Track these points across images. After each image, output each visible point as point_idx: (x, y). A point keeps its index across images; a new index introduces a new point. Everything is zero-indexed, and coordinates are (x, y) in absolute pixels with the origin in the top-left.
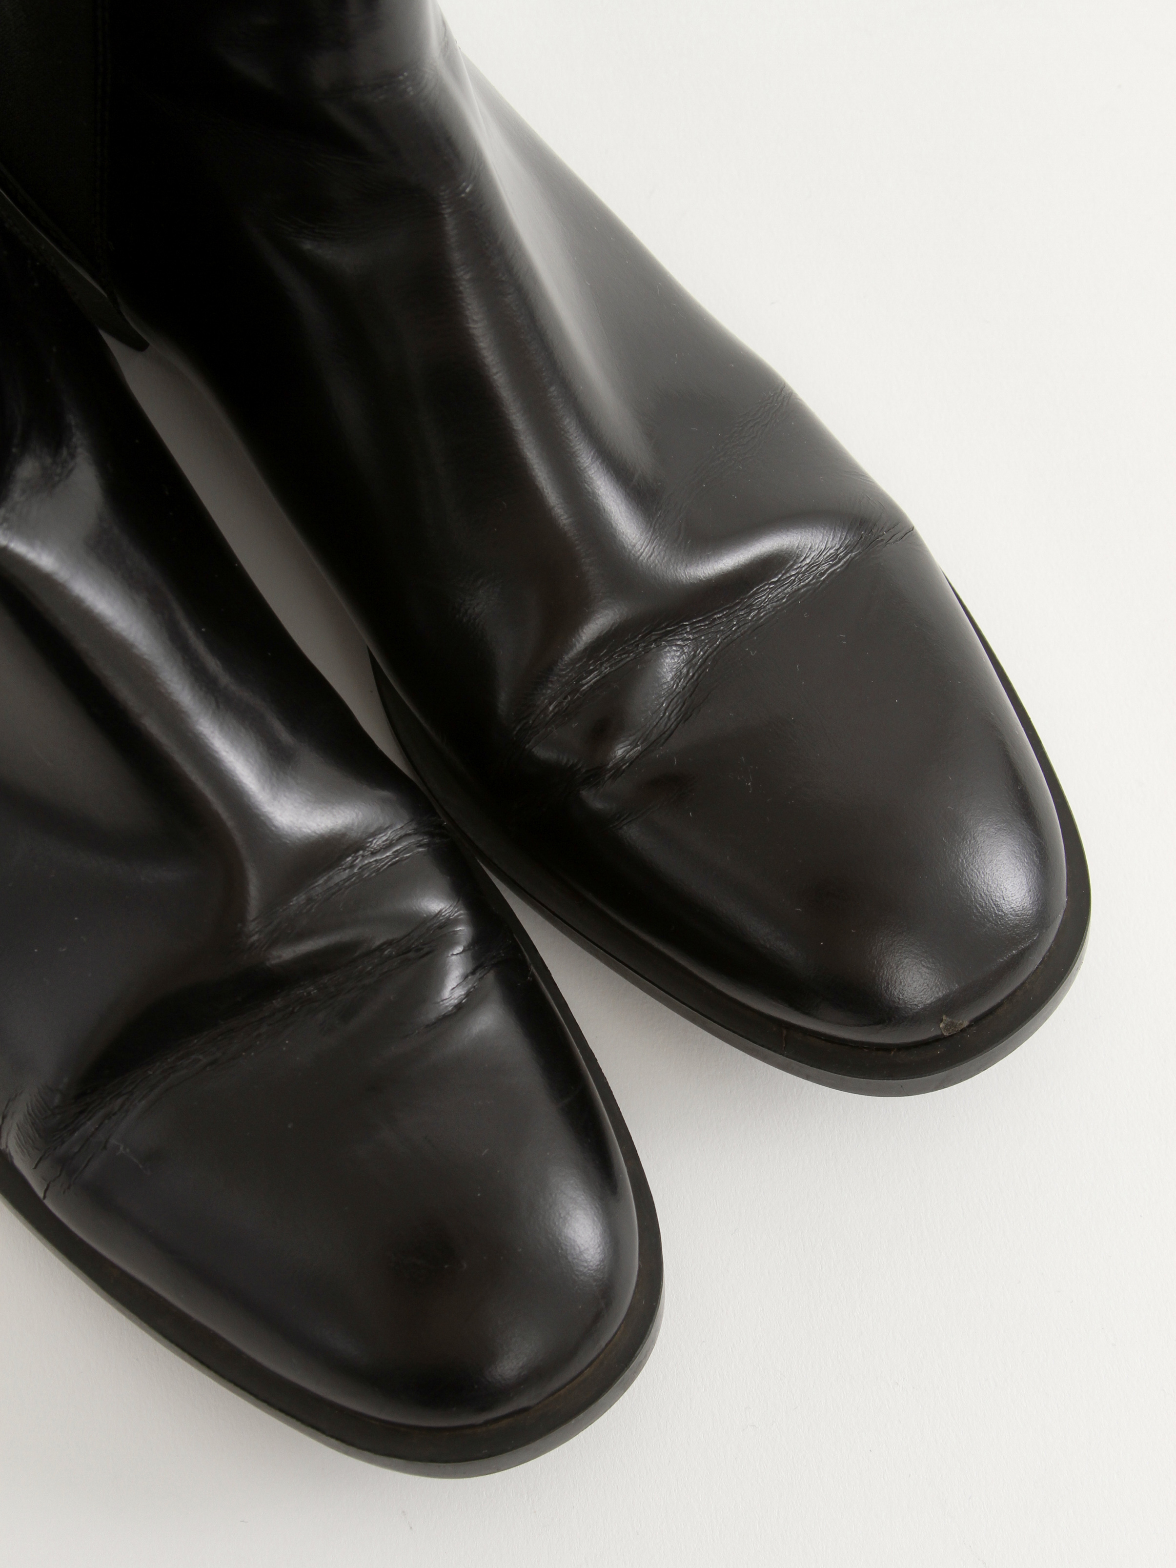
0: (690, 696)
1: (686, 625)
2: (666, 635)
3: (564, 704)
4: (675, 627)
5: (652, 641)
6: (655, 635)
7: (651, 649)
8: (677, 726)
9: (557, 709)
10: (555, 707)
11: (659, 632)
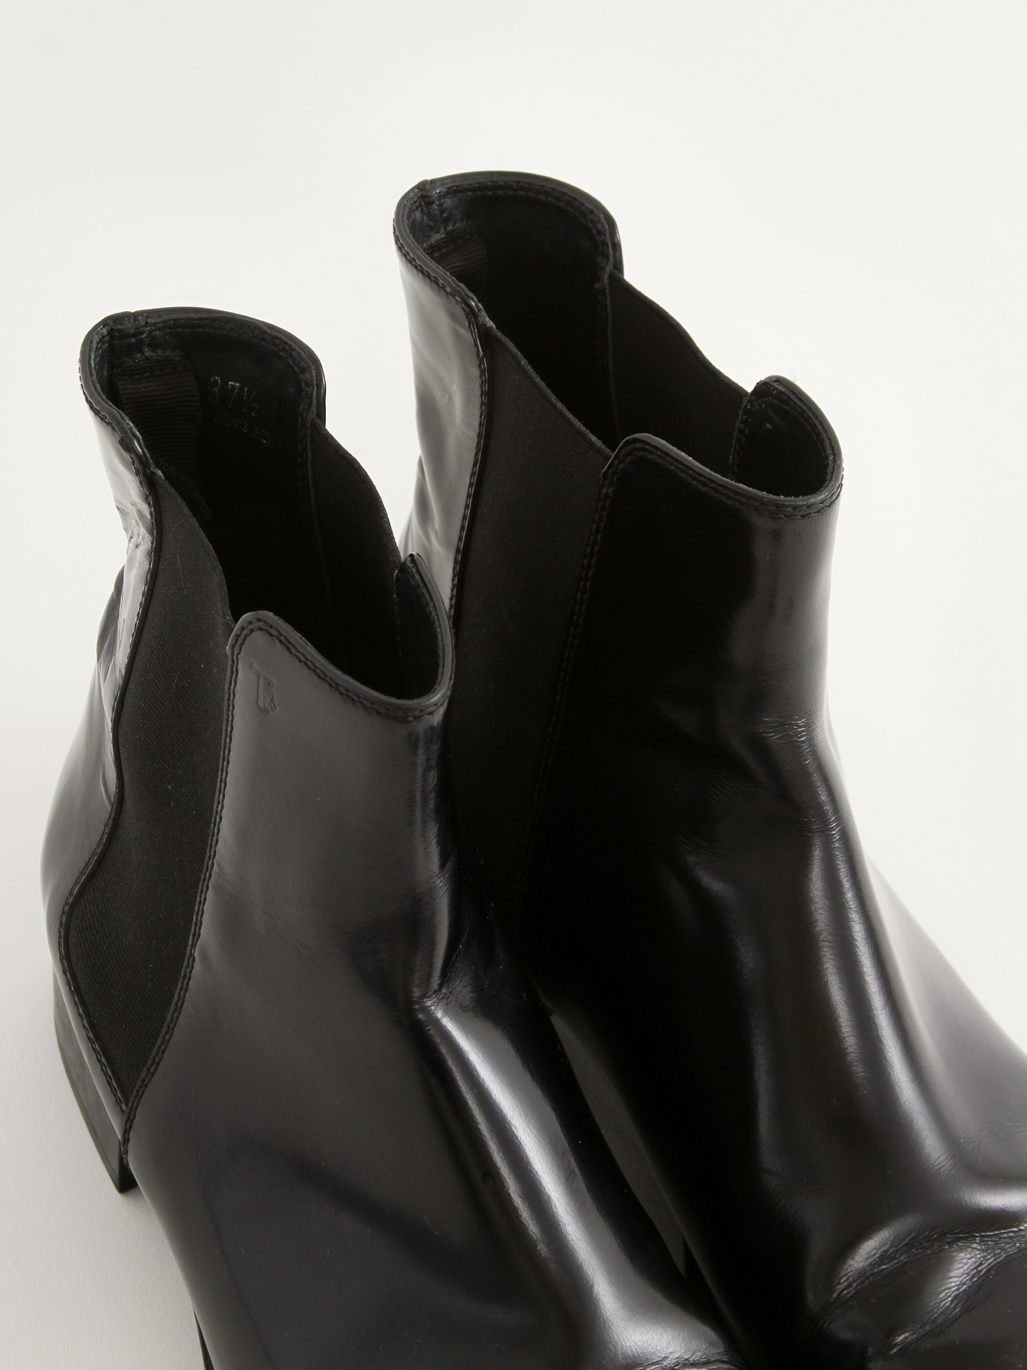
0: (975, 1294)
1: (977, 1237)
2: (959, 1241)
3: (866, 1284)
4: (967, 1235)
5: (945, 1243)
6: (949, 1238)
7: (945, 1250)
8: (961, 1315)
9: (859, 1287)
10: (858, 1285)
11: (952, 1236)
